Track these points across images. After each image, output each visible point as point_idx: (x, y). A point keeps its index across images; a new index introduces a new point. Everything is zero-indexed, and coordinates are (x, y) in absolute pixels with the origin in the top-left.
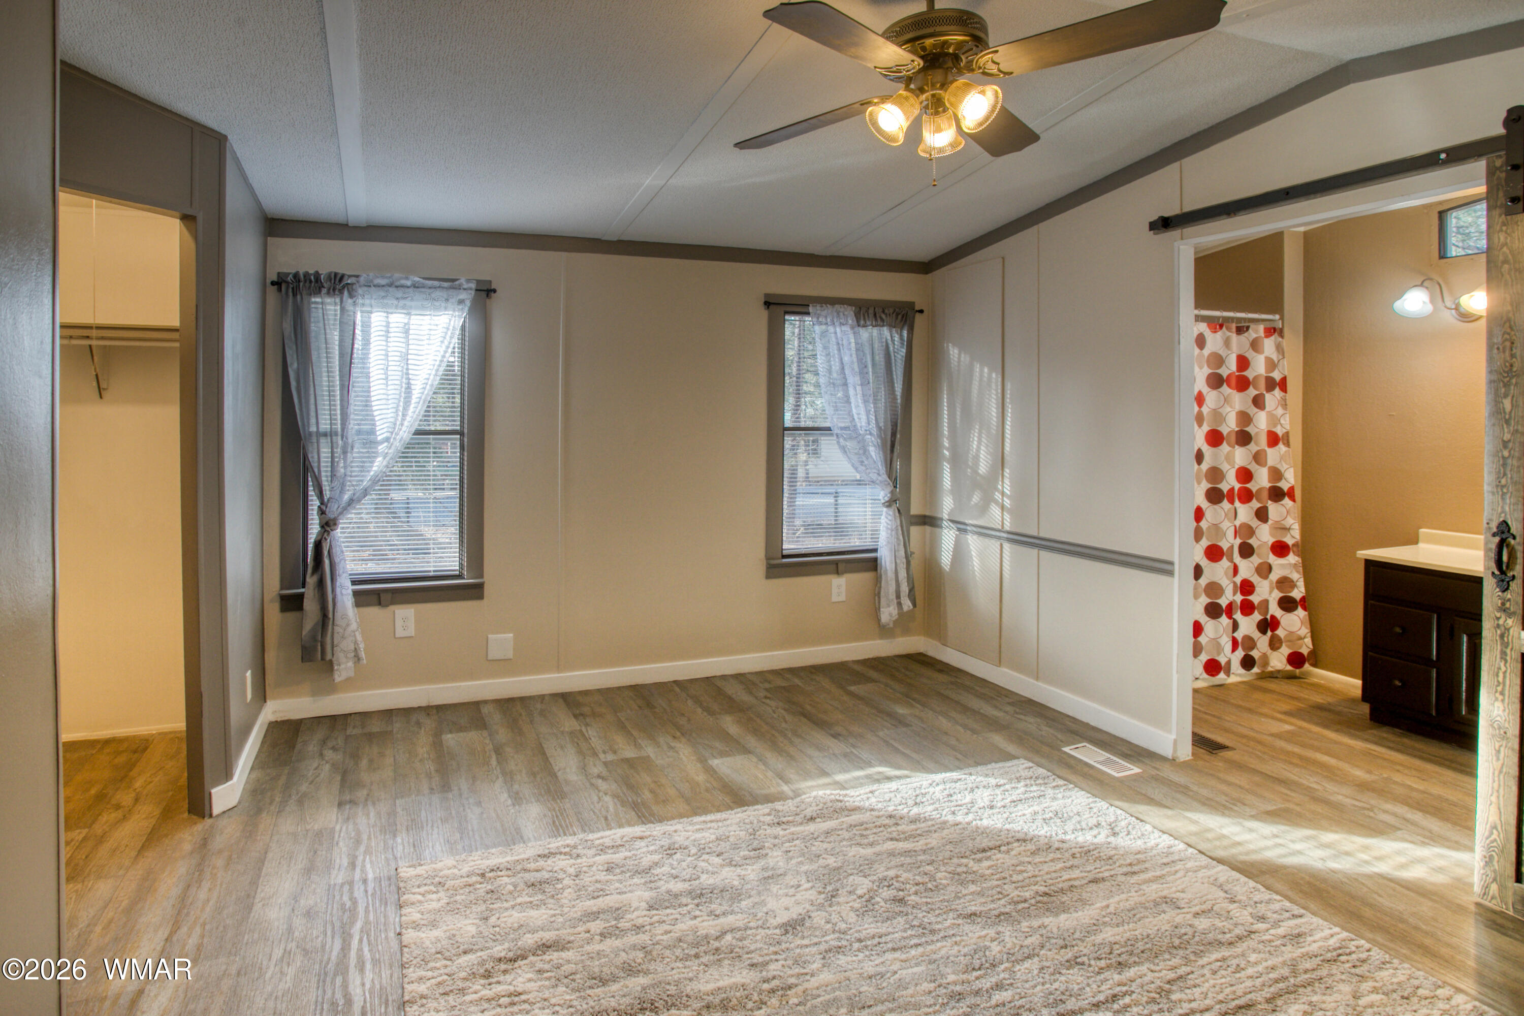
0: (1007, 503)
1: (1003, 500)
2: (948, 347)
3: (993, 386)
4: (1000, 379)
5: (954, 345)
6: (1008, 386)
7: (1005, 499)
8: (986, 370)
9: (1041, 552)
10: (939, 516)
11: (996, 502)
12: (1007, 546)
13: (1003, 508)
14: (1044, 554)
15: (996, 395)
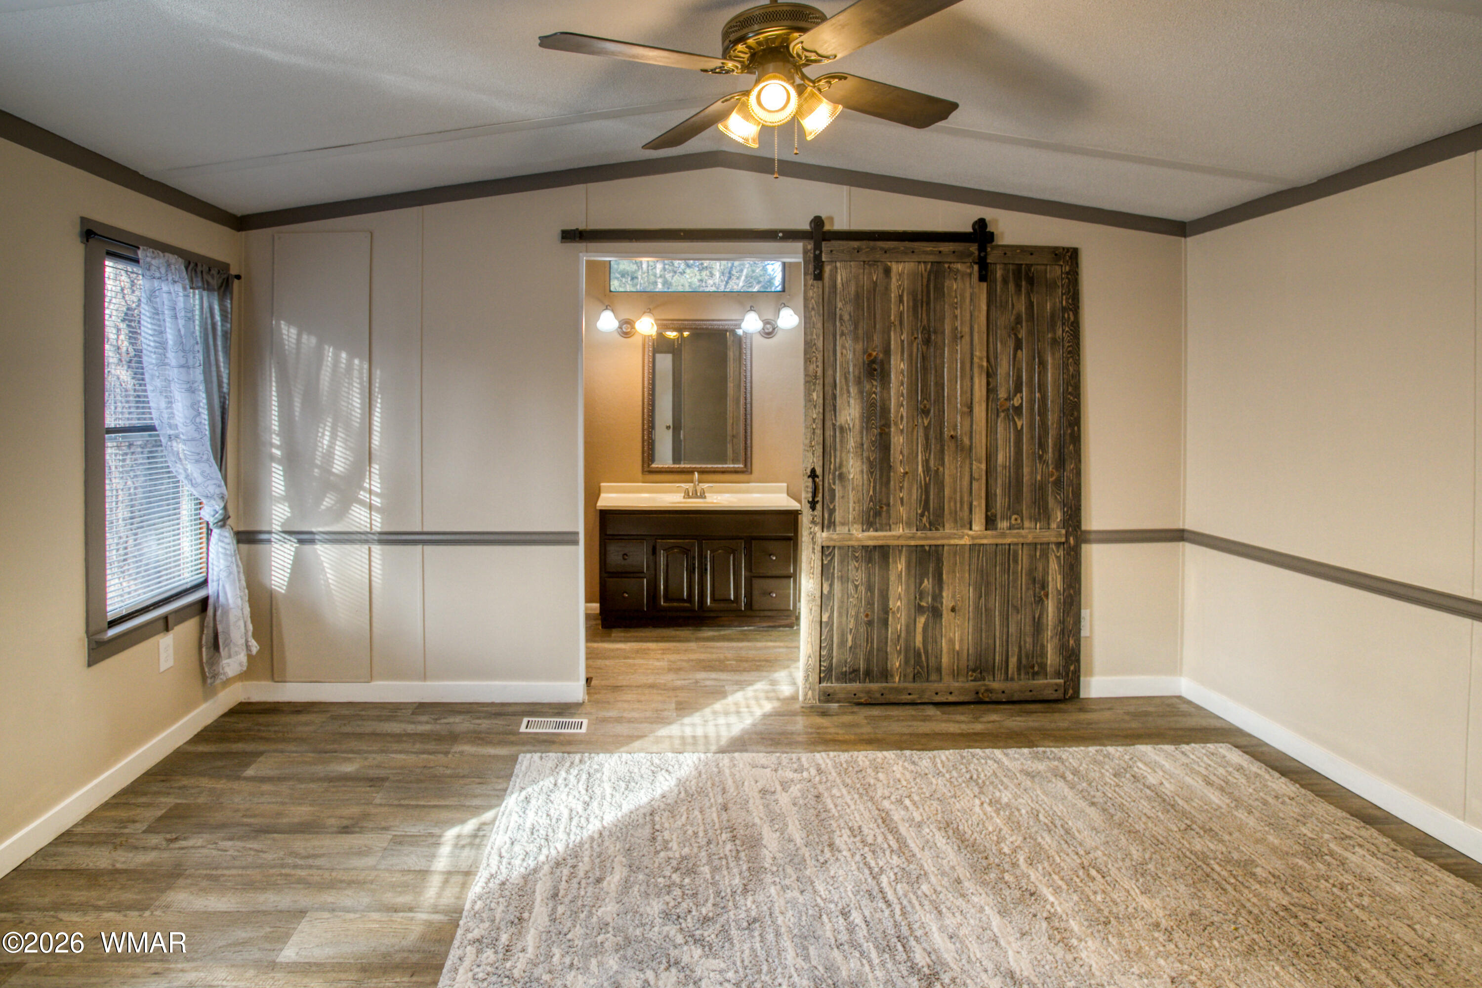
0: (377, 501)
1: (370, 499)
2: (279, 325)
3: (356, 373)
4: (366, 366)
5: (290, 323)
6: (377, 373)
7: (373, 497)
8: (344, 355)
9: (425, 547)
10: (265, 528)
11: (361, 503)
12: (377, 549)
13: (371, 507)
14: (429, 549)
15: (361, 383)
